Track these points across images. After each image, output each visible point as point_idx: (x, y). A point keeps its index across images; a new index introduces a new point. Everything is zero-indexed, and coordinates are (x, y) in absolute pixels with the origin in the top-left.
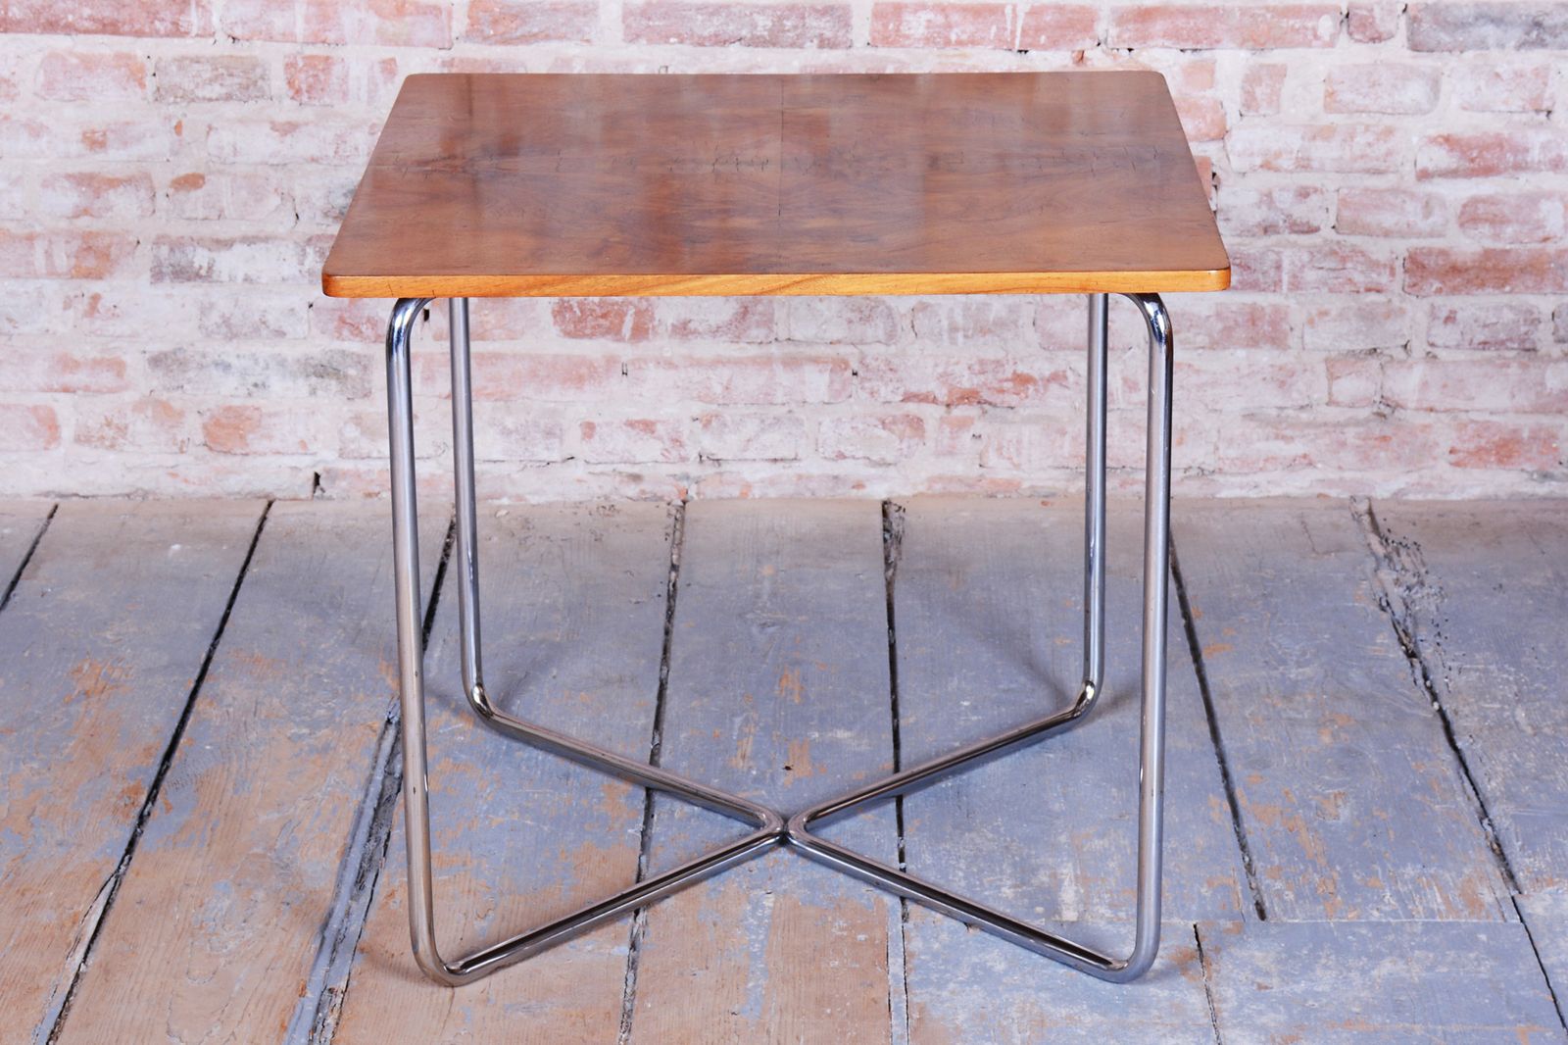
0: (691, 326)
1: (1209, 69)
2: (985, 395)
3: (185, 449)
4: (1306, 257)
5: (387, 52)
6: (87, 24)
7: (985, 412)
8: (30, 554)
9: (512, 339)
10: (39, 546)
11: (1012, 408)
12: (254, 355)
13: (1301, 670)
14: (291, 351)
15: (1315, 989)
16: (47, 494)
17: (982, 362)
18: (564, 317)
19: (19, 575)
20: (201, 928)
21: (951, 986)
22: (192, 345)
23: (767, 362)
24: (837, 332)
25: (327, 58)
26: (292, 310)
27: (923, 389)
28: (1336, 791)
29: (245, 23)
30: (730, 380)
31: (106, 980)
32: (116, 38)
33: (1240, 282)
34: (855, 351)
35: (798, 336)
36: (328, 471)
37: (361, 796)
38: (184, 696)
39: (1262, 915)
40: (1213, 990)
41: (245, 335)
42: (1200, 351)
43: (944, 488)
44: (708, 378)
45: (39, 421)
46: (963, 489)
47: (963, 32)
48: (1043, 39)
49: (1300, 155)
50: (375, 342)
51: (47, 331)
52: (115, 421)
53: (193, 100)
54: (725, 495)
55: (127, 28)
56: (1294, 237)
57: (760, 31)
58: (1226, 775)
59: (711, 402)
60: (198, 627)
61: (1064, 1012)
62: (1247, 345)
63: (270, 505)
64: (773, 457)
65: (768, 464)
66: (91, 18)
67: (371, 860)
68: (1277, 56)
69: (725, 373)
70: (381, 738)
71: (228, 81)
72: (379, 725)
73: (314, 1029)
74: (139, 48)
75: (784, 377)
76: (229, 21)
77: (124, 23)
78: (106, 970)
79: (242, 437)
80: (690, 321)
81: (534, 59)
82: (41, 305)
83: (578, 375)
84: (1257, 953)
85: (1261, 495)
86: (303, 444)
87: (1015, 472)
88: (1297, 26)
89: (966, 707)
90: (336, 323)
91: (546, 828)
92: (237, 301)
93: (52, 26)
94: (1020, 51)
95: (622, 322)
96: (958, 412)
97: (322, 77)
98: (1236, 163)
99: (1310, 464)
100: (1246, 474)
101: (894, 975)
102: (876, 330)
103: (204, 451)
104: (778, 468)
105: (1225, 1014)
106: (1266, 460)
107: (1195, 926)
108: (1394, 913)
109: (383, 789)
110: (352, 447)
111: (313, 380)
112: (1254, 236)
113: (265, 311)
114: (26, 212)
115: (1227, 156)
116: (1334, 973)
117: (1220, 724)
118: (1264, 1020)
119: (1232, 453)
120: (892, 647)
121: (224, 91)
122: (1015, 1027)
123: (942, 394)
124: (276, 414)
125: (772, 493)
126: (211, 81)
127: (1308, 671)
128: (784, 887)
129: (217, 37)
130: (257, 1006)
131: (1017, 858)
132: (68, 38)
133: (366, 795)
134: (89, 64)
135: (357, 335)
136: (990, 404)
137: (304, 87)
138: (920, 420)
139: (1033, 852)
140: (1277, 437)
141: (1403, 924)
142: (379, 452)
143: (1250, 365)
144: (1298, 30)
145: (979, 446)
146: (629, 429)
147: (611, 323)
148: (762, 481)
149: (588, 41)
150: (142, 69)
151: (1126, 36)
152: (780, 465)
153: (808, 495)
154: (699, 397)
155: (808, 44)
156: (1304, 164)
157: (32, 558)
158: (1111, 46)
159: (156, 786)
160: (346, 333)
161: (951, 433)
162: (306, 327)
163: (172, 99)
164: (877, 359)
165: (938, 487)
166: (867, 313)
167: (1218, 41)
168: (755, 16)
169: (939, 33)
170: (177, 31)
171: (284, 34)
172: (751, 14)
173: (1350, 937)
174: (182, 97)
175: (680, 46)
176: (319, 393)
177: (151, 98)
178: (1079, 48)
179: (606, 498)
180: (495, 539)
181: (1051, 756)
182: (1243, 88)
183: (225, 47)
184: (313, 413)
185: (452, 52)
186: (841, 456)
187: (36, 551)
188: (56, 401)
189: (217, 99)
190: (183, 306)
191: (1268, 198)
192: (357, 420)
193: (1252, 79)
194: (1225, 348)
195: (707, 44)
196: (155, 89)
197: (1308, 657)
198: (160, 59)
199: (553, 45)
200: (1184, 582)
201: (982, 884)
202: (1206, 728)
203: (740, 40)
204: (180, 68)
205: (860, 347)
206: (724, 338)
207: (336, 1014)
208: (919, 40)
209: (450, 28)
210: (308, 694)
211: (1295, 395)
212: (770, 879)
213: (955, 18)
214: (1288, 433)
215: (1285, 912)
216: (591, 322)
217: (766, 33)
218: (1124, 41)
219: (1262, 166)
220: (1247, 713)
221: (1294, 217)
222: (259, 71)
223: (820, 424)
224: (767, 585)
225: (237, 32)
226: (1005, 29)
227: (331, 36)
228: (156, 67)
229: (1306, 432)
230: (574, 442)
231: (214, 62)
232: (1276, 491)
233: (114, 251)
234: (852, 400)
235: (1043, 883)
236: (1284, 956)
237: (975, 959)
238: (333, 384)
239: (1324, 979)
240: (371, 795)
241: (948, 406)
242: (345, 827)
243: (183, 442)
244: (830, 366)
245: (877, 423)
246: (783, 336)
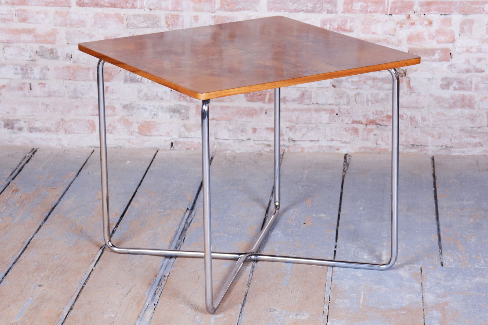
0: (287, 99)
1: (449, 21)
2: (378, 122)
3: (133, 134)
4: (480, 80)
5: (196, 14)
6: (107, 5)
7: (378, 127)
8: (85, 163)
9: (232, 102)
10: (88, 161)
11: (386, 126)
12: (154, 105)
13: (468, 202)
14: (165, 104)
15: (455, 284)
16: (91, 147)
17: (377, 111)
18: (248, 95)
19: (82, 168)
20: (128, 259)
21: (345, 279)
22: (136, 102)
23: (309, 110)
24: (331, 101)
25: (178, 15)
26: (166, 92)
27: (358, 119)
28: (472, 234)
29: (153, 4)
30: (298, 116)
31: (100, 271)
32: (115, 9)
33: (459, 88)
34: (337, 107)
35: (319, 102)
36: (175, 142)
37: (178, 228)
38: (128, 201)
39: (442, 265)
40: (423, 283)
41: (151, 99)
42: (446, 109)
43: (365, 151)
44: (292, 115)
45: (90, 124)
46: (371, 151)
47: (372, 9)
48: (397, 11)
49: (478, 48)
50: (190, 102)
51: (93, 97)
52: (112, 125)
53: (137, 28)
54: (296, 151)
55: (119, 6)
56: (476, 74)
57: (309, 8)
58: (439, 229)
59: (292, 122)
60: (133, 183)
61: (377, 287)
62: (461, 107)
63: (157, 151)
64: (311, 140)
65: (310, 142)
66: (108, 3)
67: (179, 244)
68: (471, 17)
69: (297, 113)
70: (185, 213)
71: (148, 22)
72: (185, 210)
73: (159, 285)
74: (122, 12)
75: (315, 115)
76: (149, 4)
77: (118, 4)
78: (101, 268)
79: (150, 131)
80: (286, 97)
81: (240, 16)
82: (91, 89)
83: (252, 113)
84: (439, 275)
85: (465, 155)
86: (168, 133)
87: (387, 146)
88: (478, 7)
89: (361, 209)
90: (179, 96)
91: (231, 237)
92: (149, 89)
93: (97, 5)
94: (390, 15)
95: (265, 97)
96: (369, 127)
97: (176, 21)
98: (458, 50)
99: (482, 145)
100: (461, 148)
101: (328, 277)
102: (344, 101)
103: (138, 134)
104: (313, 143)
105: (426, 289)
106: (467, 144)
107: (421, 267)
108: (483, 266)
109: (184, 227)
110: (183, 134)
111: (172, 113)
112: (463, 73)
113: (157, 92)
114: (87, 61)
115: (455, 48)
116: (461, 280)
117: (440, 216)
118: (437, 291)
119: (456, 141)
120: (342, 193)
121: (147, 25)
122: (362, 290)
123: (364, 121)
124: (160, 124)
125: (311, 151)
126: (143, 22)
127: (470, 202)
128: (299, 253)
129: (145, 9)
130: (142, 278)
131: (370, 248)
132: (101, 9)
133: (179, 228)
134: (107, 16)
135: (185, 100)
136: (379, 125)
137: (171, 24)
138: (357, 129)
139: (375, 247)
140: (471, 136)
141: (485, 269)
142: (191, 136)
143: (462, 114)
144: (478, 8)
145: (376, 137)
146: (267, 130)
147: (262, 97)
148: (308, 147)
149: (256, 11)
150: (123, 18)
151: (423, 10)
152: (313, 142)
153: (322, 152)
154: (289, 121)
155: (324, 12)
156: (480, 51)
157: (86, 164)
158: (418, 13)
159: (118, 223)
160: (181, 99)
161: (367, 133)
162: (170, 97)
163: (131, 27)
164: (344, 110)
165: (362, 150)
166: (341, 95)
167: (452, 12)
168: (308, 3)
169: (364, 9)
170: (133, 7)
171: (165, 8)
172: (306, 3)
173: (468, 271)
174: (134, 27)
175: (284, 12)
176: (173, 117)
177: (125, 27)
178: (408, 14)
179: (260, 151)
180: (224, 162)
181: (385, 222)
182: (460, 26)
183: (147, 12)
184: (171, 123)
185: (215, 14)
186: (332, 140)
187: (87, 162)
188: (95, 118)
189: (145, 28)
190: (133, 90)
191: (468, 61)
192: (185, 126)
193: (463, 24)
194: (454, 108)
195: (292, 12)
196: (126, 24)
197: (470, 199)
198: (128, 15)
199: (246, 12)
200: (436, 178)
201: (358, 254)
202: (435, 217)
203: (303, 11)
204: (134, 18)
205: (338, 106)
206: (297, 103)
207: (165, 282)
208: (358, 11)
209: (215, 6)
210: (164, 201)
211: (477, 123)
212: (295, 251)
213: (369, 4)
214: (474, 135)
215: (449, 264)
216: (256, 97)
217: (311, 9)
218: (422, 12)
219: (466, 51)
220: (448, 213)
221: (476, 67)
222: (157, 19)
223: (326, 130)
224: (305, 176)
225: (151, 7)
226: (385, 8)
227: (179, 9)
228: (127, 18)
229: (480, 135)
230: (250, 134)
231: (144, 16)
232: (471, 154)
233: (113, 73)
234: (336, 123)
235: (377, 255)
236: (446, 275)
237: (353, 273)
238: (178, 115)
239: (458, 282)
240: (180, 228)
241: (366, 125)
242: (172, 235)
243: (132, 132)
244: (329, 112)
245: (344, 130)
246: (315, 102)
